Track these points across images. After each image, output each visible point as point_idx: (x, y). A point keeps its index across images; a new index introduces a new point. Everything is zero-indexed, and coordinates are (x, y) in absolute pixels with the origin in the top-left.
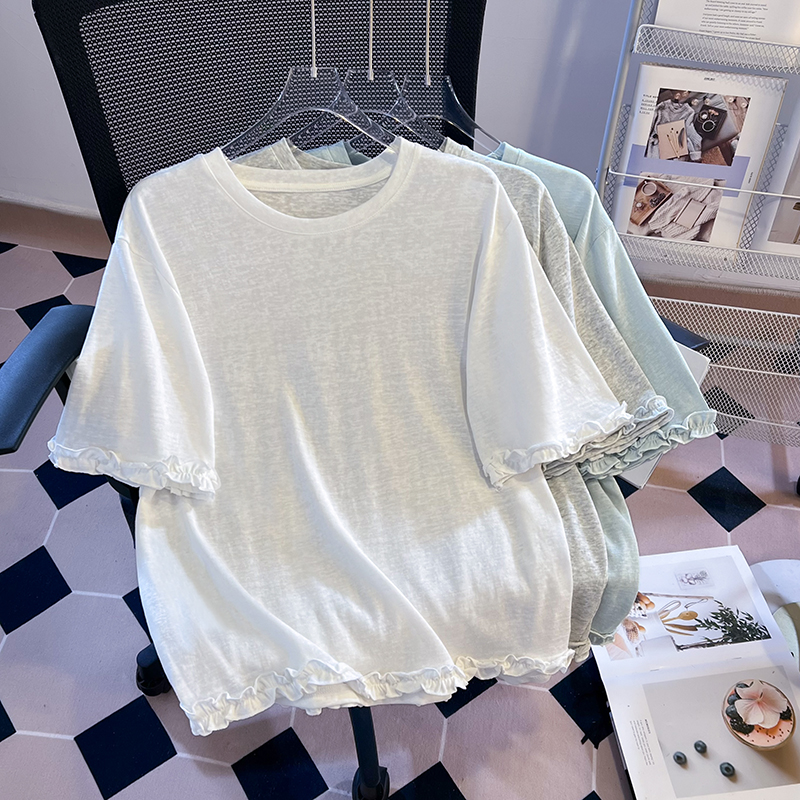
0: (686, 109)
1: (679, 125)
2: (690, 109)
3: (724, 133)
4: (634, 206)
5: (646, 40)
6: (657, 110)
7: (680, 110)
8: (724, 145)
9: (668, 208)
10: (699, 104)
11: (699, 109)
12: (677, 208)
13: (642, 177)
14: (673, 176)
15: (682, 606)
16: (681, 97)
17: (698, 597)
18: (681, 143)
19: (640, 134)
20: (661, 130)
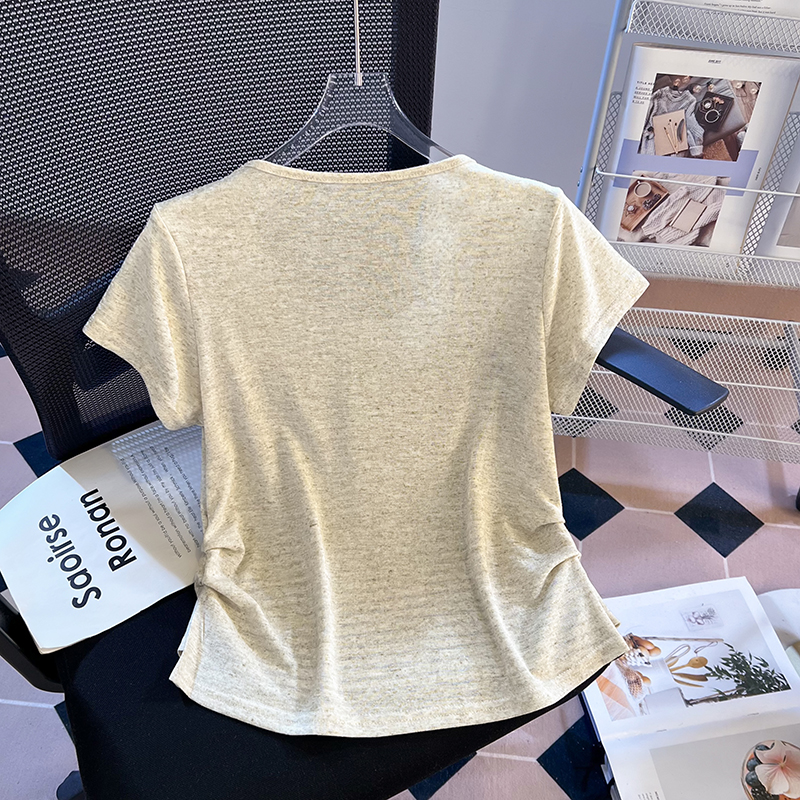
0: (686, 97)
1: (678, 116)
2: (692, 97)
3: (730, 123)
4: (626, 210)
5: (642, 17)
6: (653, 99)
7: (679, 98)
8: (729, 137)
9: (663, 210)
10: (701, 91)
11: (702, 96)
12: (673, 210)
13: (635, 177)
14: (670, 174)
15: (692, 651)
16: (681, 83)
17: (707, 640)
18: (680, 137)
19: (633, 127)
20: (657, 122)
